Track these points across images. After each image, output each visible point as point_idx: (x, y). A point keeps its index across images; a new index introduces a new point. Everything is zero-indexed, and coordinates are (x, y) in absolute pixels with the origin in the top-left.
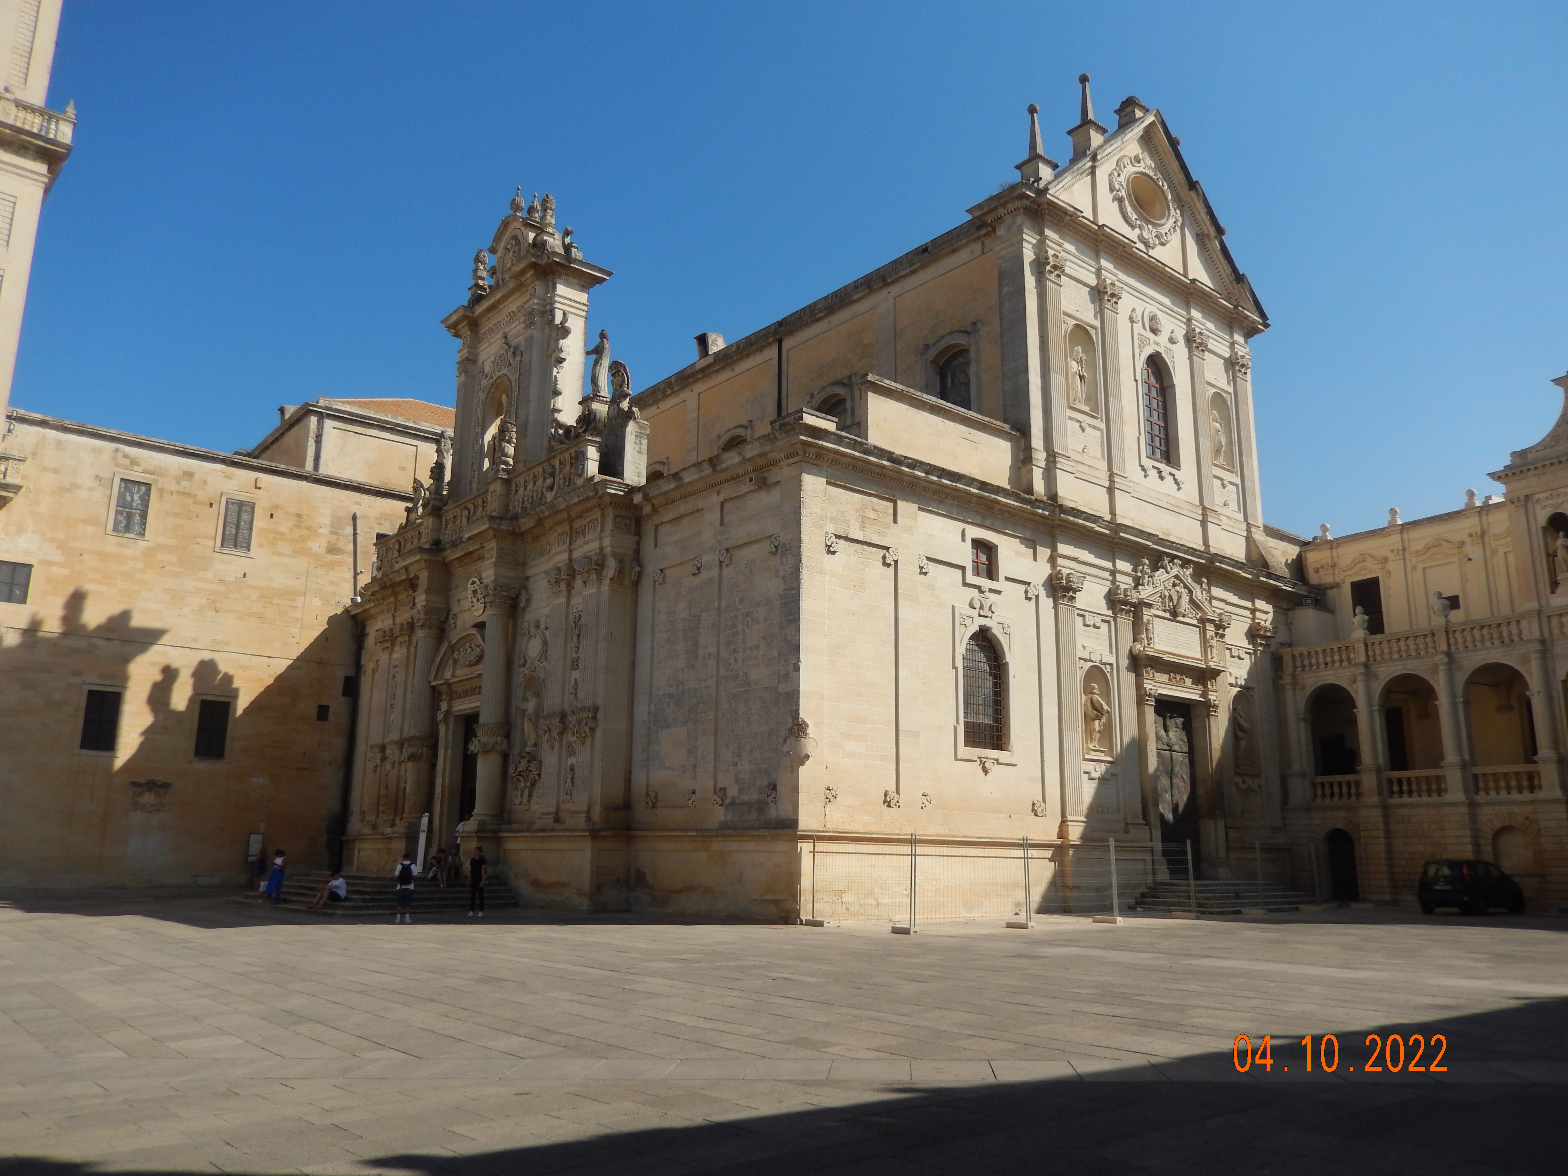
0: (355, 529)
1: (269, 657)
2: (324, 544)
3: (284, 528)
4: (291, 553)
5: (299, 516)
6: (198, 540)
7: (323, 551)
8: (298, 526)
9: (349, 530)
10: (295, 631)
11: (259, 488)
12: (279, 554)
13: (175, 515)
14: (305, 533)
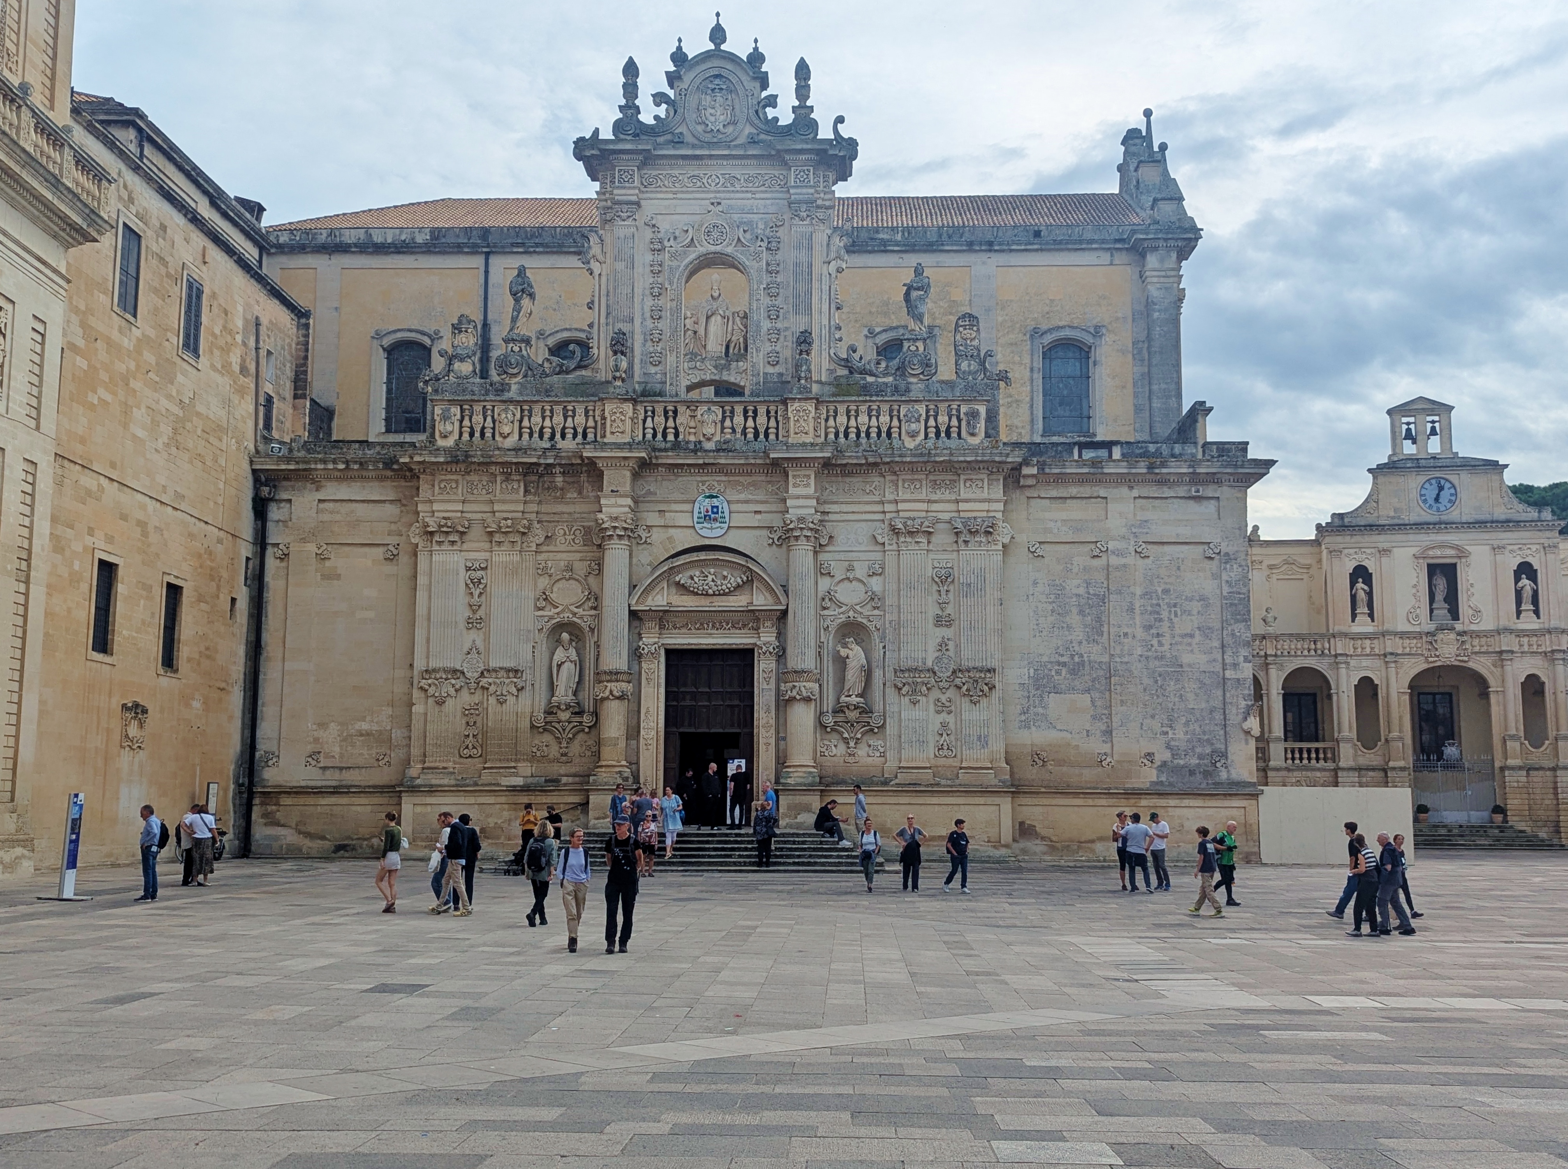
0: (257, 341)
1: (206, 523)
2: (239, 360)
3: (217, 331)
4: (219, 367)
5: (226, 313)
6: (169, 334)
7: (236, 368)
8: (225, 327)
9: (252, 343)
10: (221, 485)
11: (205, 263)
12: (213, 367)
13: (156, 291)
14: (229, 339)
